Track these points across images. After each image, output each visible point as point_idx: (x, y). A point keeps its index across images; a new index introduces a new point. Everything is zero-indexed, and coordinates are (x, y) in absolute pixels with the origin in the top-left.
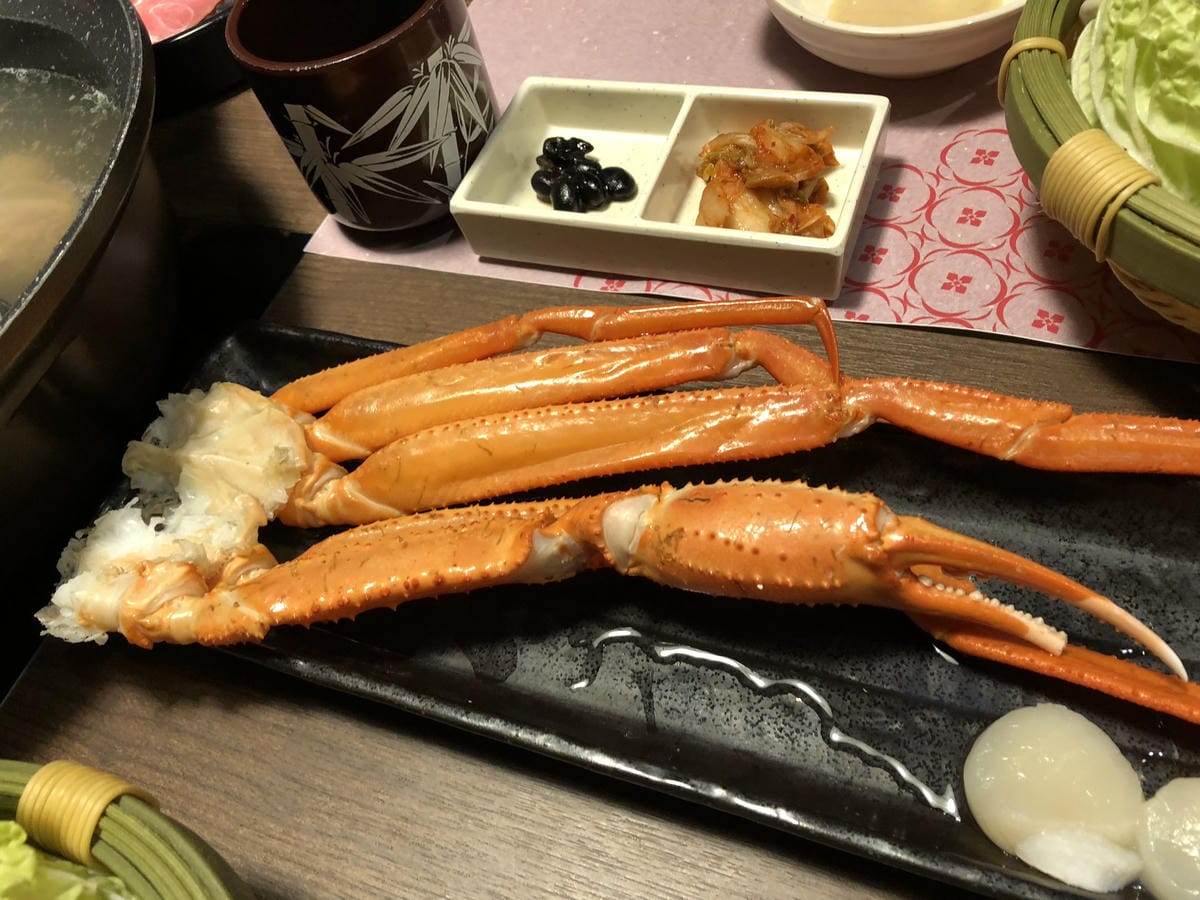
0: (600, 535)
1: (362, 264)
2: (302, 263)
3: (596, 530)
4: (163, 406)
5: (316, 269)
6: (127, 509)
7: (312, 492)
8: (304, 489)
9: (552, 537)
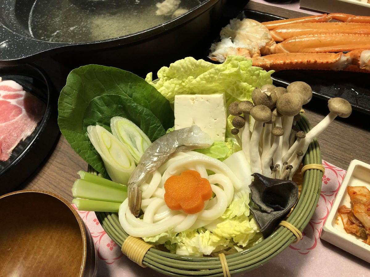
0: (360, 56)
1: (266, 5)
2: (249, 3)
3: (359, 55)
4: (231, 21)
5: (254, 5)
6: (229, 39)
7: (271, 45)
8: (269, 44)
9: (346, 56)
